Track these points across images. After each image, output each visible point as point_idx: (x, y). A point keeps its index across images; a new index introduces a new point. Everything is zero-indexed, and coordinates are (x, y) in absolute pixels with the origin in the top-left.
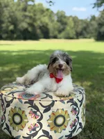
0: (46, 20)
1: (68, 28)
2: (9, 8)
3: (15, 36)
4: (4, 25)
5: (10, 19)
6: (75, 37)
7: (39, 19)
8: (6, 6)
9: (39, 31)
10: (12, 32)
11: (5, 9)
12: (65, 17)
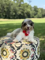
0: (29, 10)
1: (39, 13)
2: (13, 6)
3: (16, 17)
4: (11, 13)
5: (14, 10)
6: (42, 17)
7: (26, 10)
8: (12, 5)
9: (26, 15)
10: (14, 16)
11: (11, 6)
12: (37, 8)
